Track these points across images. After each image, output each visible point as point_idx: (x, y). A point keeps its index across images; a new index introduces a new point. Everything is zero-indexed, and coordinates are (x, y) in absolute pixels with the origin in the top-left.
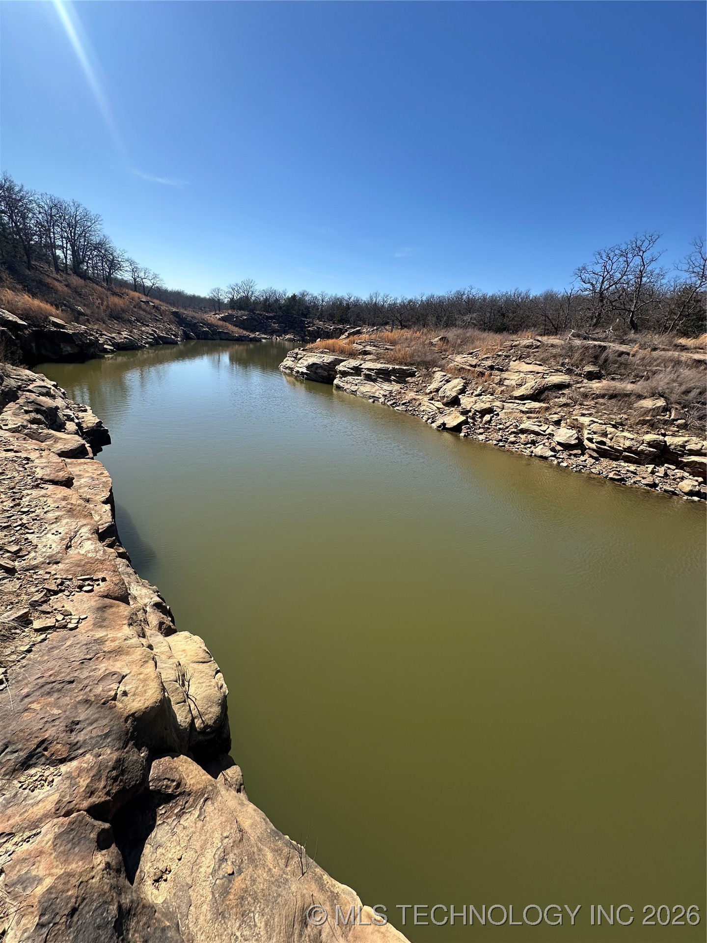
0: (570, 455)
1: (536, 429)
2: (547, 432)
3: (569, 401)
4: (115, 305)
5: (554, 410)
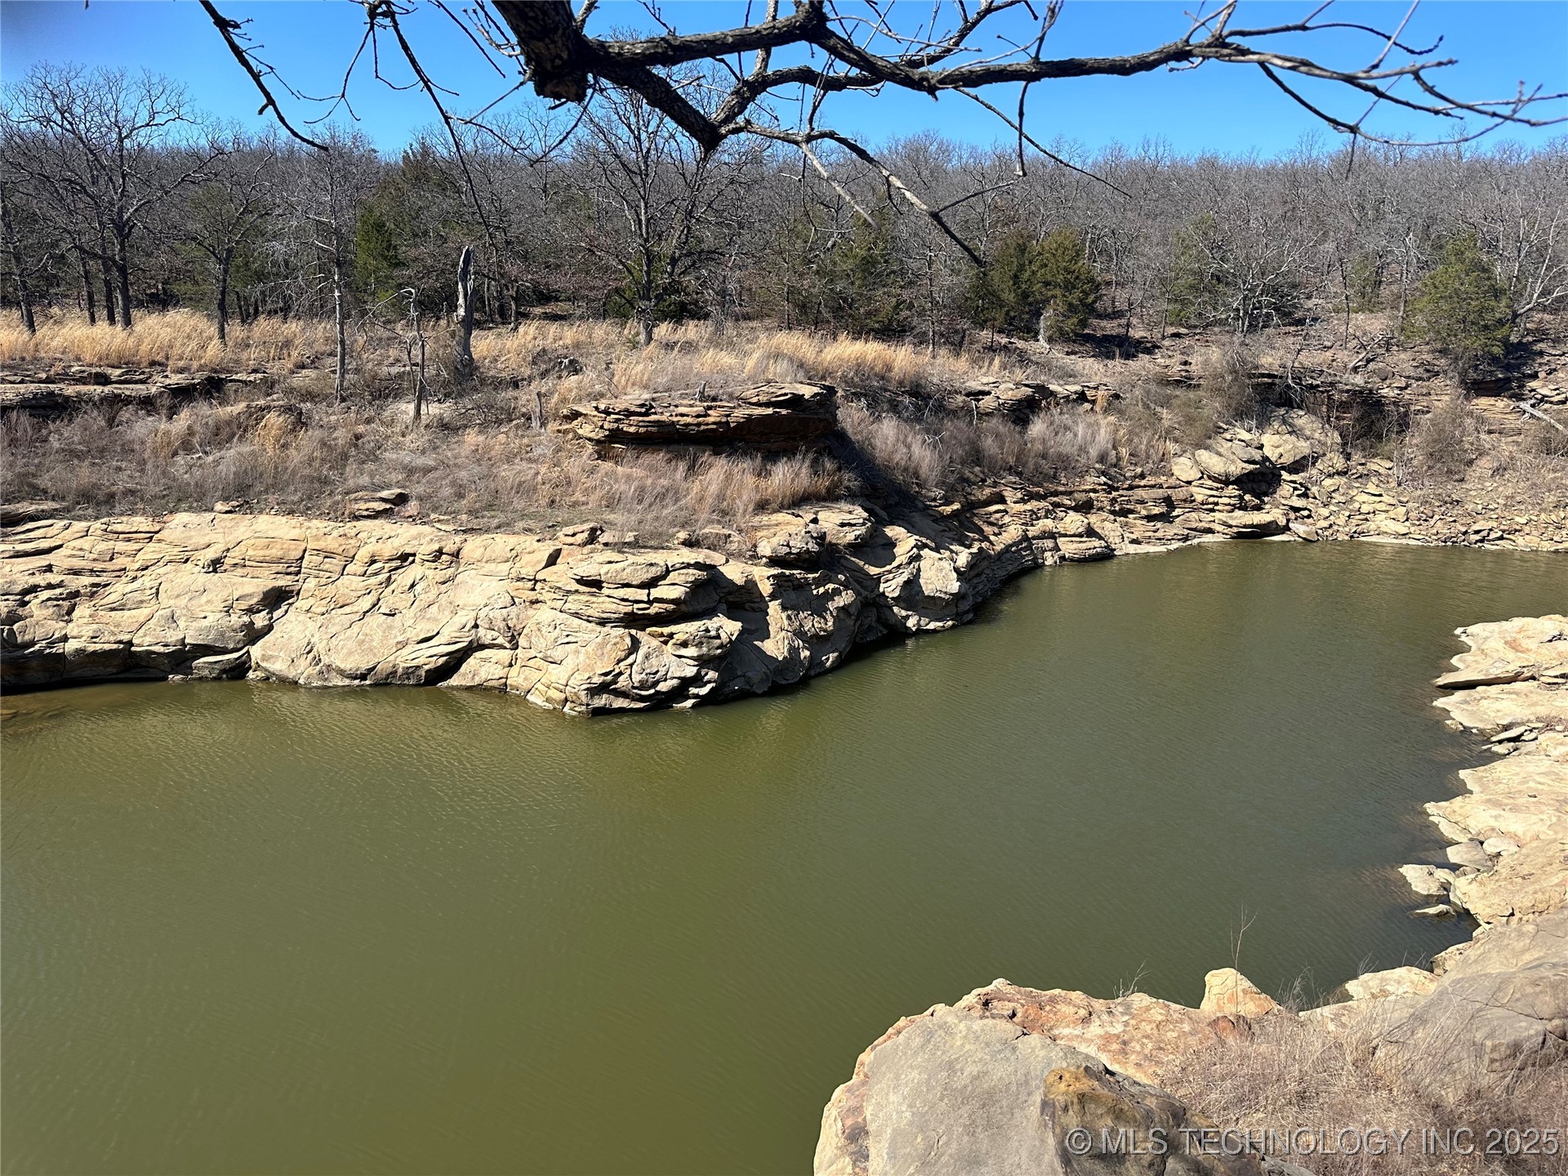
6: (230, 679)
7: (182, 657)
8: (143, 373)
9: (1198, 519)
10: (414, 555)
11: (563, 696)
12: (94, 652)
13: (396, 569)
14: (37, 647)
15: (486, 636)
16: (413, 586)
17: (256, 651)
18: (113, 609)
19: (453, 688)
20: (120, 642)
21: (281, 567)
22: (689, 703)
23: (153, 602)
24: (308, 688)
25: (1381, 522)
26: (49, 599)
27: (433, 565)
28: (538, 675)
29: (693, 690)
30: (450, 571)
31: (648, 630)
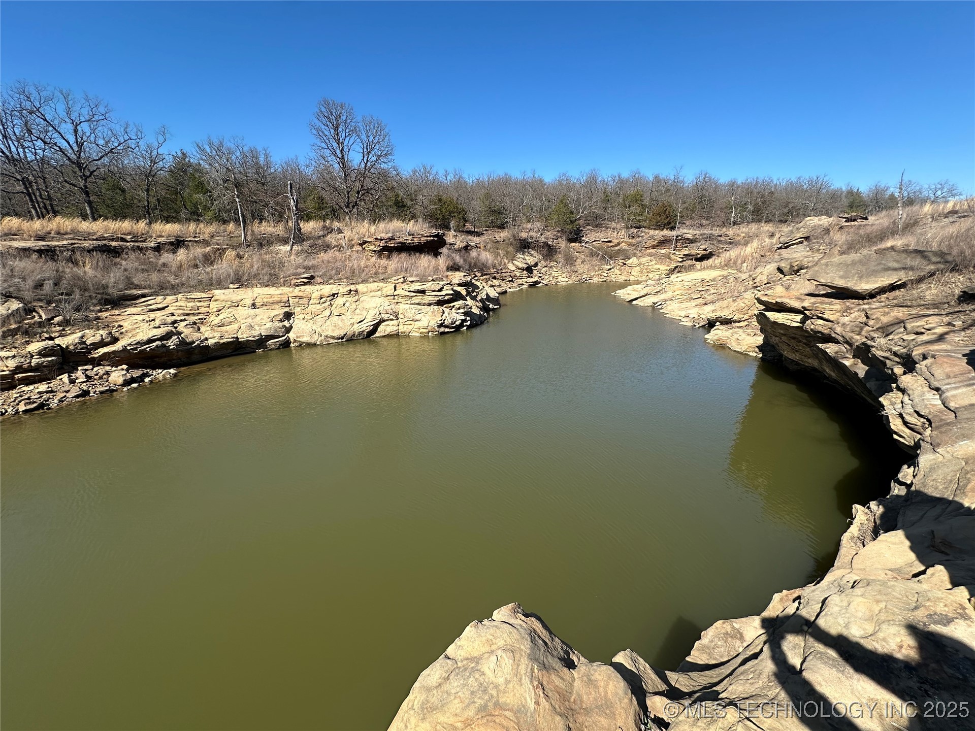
6: (283, 348)
7: (262, 342)
8: (142, 237)
9: (520, 281)
10: (338, 294)
11: (427, 330)
12: (224, 343)
13: (332, 300)
14: (196, 343)
15: (386, 317)
16: (344, 304)
17: (292, 335)
18: (219, 326)
19: (377, 337)
20: (234, 338)
21: (282, 304)
22: (465, 328)
23: (236, 321)
24: (322, 345)
25: (560, 279)
26: (187, 325)
27: (349, 296)
28: (411, 327)
29: (465, 324)
30: (357, 297)
31: (445, 306)
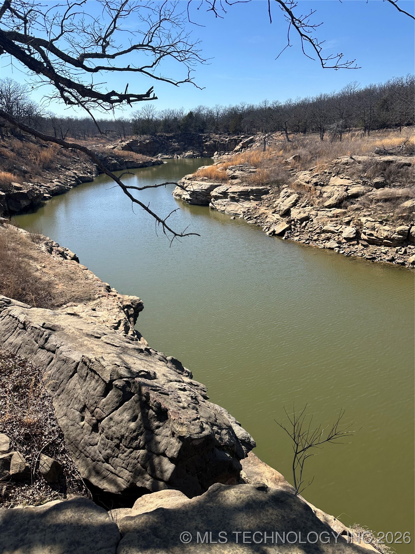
0: (350, 245)
1: (332, 229)
2: (339, 231)
3: (360, 206)
4: (45, 158)
5: (349, 214)
